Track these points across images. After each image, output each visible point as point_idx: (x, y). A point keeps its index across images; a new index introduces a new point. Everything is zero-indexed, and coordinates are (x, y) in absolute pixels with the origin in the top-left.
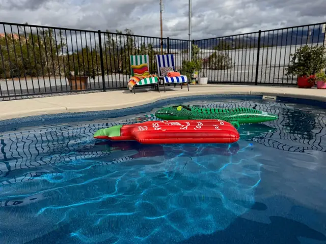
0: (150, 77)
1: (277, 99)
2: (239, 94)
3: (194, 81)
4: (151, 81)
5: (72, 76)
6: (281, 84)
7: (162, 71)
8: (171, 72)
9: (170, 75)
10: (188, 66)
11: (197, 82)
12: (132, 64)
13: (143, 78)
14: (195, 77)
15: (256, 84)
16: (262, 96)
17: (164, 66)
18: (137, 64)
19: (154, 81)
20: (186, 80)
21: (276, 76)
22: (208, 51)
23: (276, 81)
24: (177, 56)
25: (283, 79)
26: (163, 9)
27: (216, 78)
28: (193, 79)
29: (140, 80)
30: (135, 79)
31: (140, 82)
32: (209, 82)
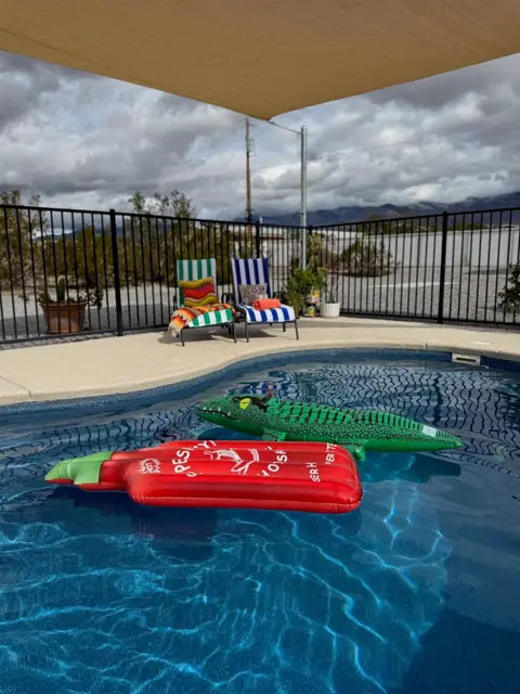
0: (217, 309)
1: (482, 363)
2: (402, 350)
3: (312, 310)
4: (218, 317)
5: (52, 302)
6: (491, 323)
7: (243, 293)
8: (261, 297)
9: (258, 306)
10: (298, 280)
11: (318, 312)
12: (182, 278)
13: (203, 312)
14: (313, 301)
15: (440, 320)
16: (451, 354)
17: (248, 282)
18: (191, 278)
19: (224, 319)
20: (292, 316)
21: (481, 303)
22: (347, 234)
23: (481, 317)
24: (280, 245)
25: (495, 309)
26: (251, 148)
27: (358, 303)
28: (309, 305)
29: (194, 317)
30: (186, 316)
31: (196, 322)
32: (343, 313)
